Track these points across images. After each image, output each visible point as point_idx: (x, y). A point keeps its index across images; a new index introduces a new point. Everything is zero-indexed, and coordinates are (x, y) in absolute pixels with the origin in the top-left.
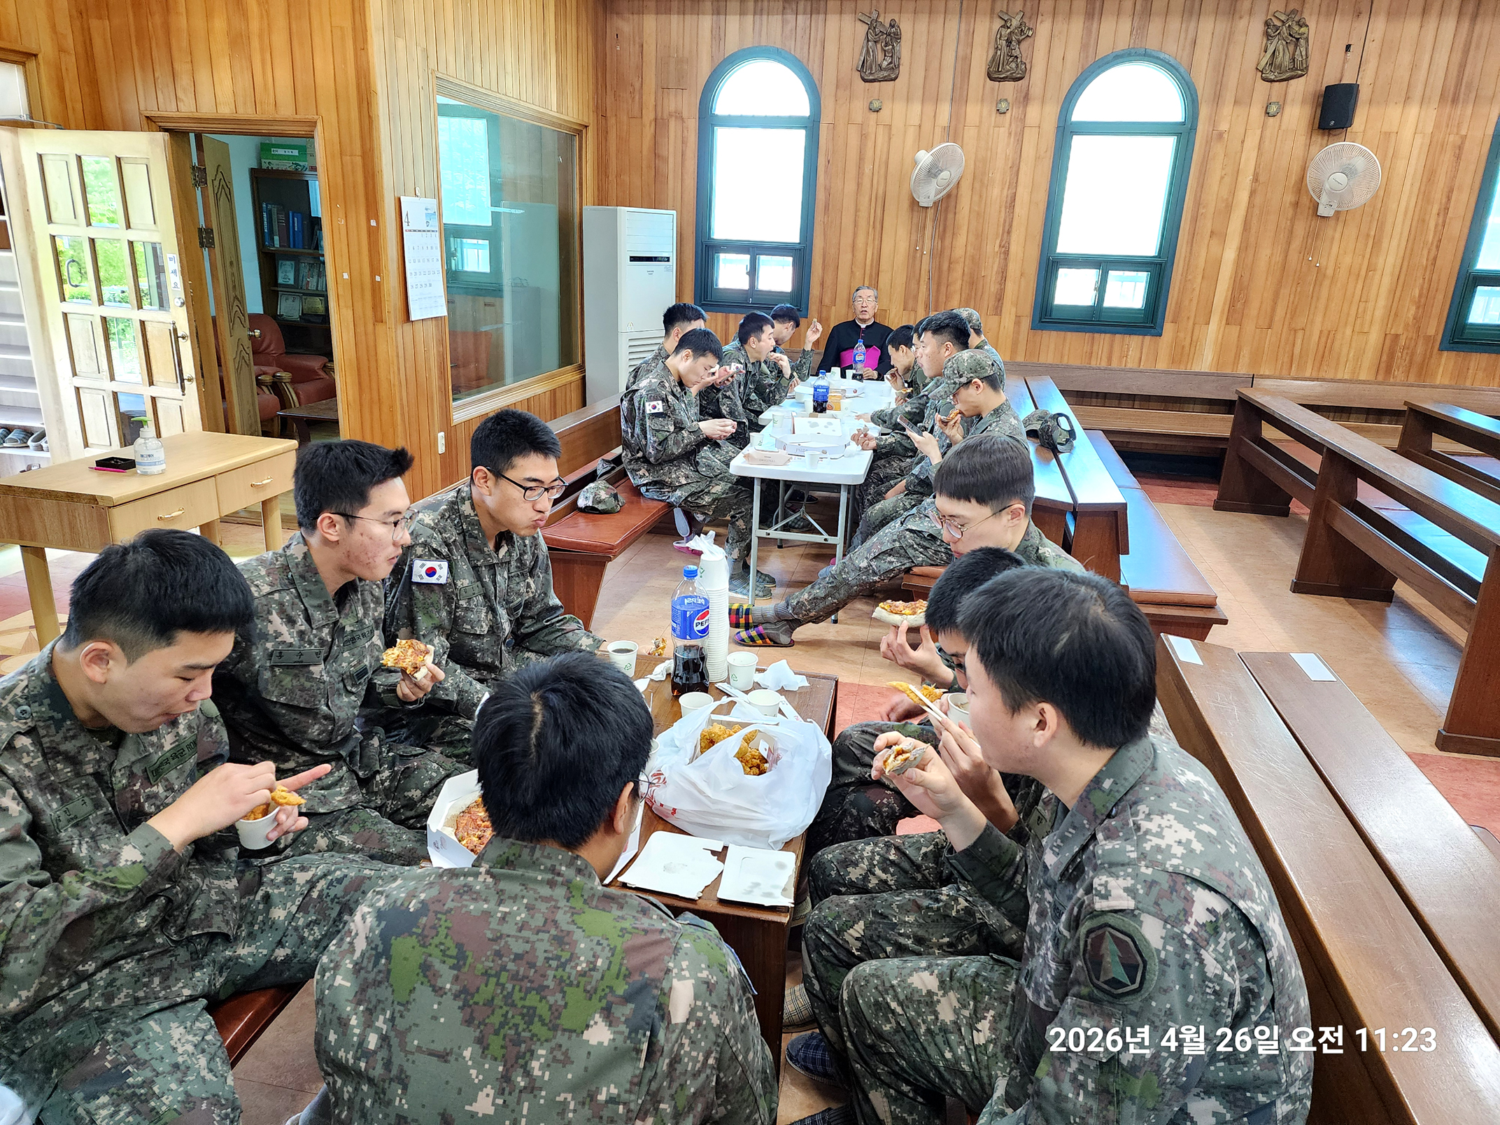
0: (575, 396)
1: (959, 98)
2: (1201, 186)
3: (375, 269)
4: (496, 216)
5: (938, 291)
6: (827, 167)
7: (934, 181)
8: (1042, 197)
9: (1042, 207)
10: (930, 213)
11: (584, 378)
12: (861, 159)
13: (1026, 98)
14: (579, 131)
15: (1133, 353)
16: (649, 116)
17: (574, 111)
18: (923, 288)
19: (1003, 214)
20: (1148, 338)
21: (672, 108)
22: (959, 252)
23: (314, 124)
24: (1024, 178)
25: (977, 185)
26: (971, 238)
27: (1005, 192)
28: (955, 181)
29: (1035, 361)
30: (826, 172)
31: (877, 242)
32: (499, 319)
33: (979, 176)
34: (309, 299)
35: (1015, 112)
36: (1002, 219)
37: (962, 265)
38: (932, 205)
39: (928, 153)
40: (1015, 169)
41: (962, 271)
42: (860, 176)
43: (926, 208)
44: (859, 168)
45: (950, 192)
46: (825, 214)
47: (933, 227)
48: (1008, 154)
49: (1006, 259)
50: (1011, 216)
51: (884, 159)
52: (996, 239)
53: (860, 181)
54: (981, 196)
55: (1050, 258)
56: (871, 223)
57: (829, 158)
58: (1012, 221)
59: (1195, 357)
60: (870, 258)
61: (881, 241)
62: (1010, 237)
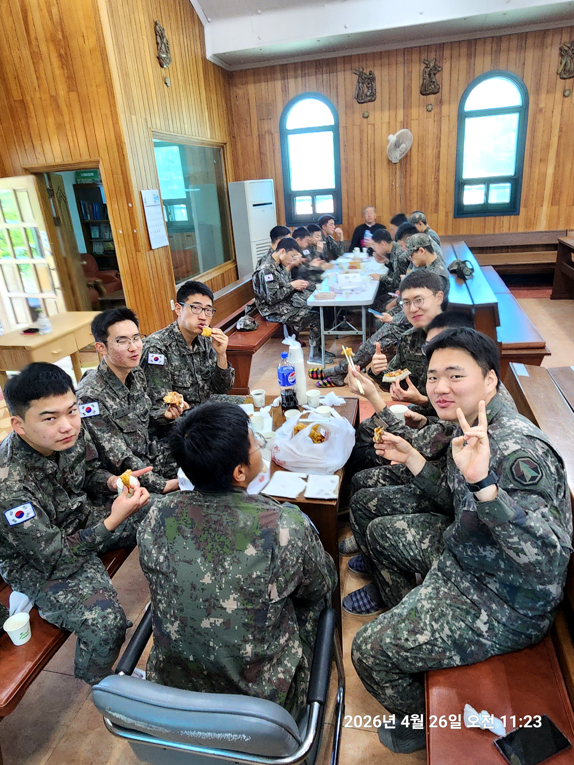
0: (233, 275)
1: (407, 106)
3: (133, 226)
4: (187, 193)
6: (344, 149)
7: (398, 149)
8: (453, 151)
9: (454, 156)
10: (398, 165)
11: (236, 267)
12: (361, 143)
13: (441, 102)
14: (222, 146)
15: (506, 225)
16: (255, 133)
17: (219, 137)
18: (398, 203)
19: (434, 162)
20: (512, 217)
21: (266, 129)
22: (414, 183)
23: (98, 162)
24: (443, 143)
25: (420, 149)
26: (420, 176)
27: (435, 151)
28: (409, 148)
29: (458, 234)
30: (344, 151)
31: (373, 183)
32: (194, 241)
33: (421, 144)
34: (107, 243)
35: (436, 110)
36: (434, 164)
37: (416, 190)
38: (398, 161)
39: (394, 135)
40: (439, 139)
41: (417, 193)
42: (362, 151)
43: (396, 163)
44: (361, 147)
45: (407, 154)
46: (346, 173)
47: (400, 172)
48: (434, 131)
49: (438, 185)
50: (439, 162)
51: (373, 141)
52: (432, 175)
53: (362, 153)
54: (422, 154)
55: (460, 181)
56: (369, 174)
57: (345, 144)
58: (439, 165)
59: (537, 224)
60: (370, 192)
61: (375, 182)
62: (439, 173)
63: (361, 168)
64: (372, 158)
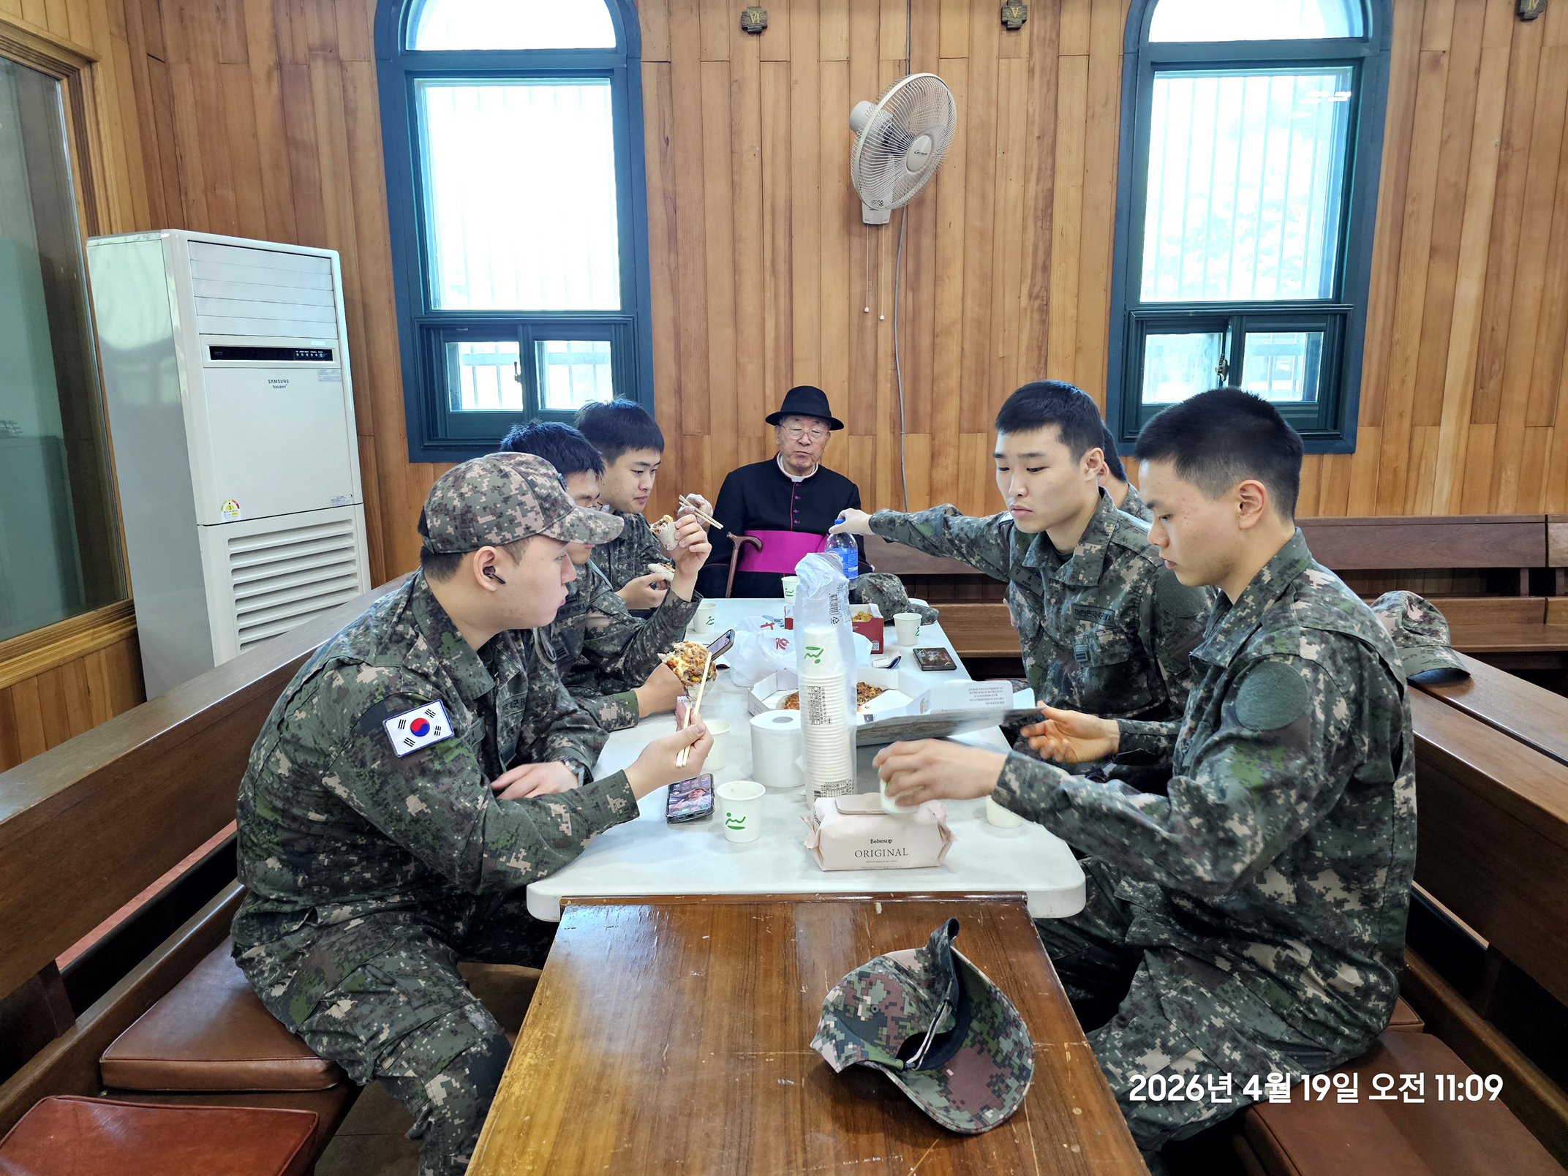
2: (1406, 161)
5: (915, 392)
6: (663, 154)
7: (893, 165)
8: (1104, 193)
9: (1107, 214)
10: (886, 237)
11: (133, 638)
14: (69, 68)
17: (52, 19)
18: (885, 387)
20: (1328, 459)
21: (314, 40)
22: (950, 311)
24: (1068, 160)
25: (975, 177)
26: (973, 283)
27: (1032, 186)
28: (933, 166)
30: (663, 162)
31: (783, 302)
33: (978, 158)
35: (1037, 26)
36: (1030, 245)
37: (957, 337)
38: (885, 217)
39: (877, 104)
40: (1048, 141)
41: (959, 349)
42: (735, 168)
43: (878, 226)
44: (732, 152)
45: (922, 191)
46: (670, 250)
47: (893, 265)
48: (1031, 111)
49: (1045, 322)
50: (1048, 236)
51: (782, 131)
52: (1021, 282)
53: (736, 177)
54: (984, 198)
55: (1130, 314)
56: (768, 264)
57: (667, 132)
58: (1050, 246)
59: (1420, 488)
60: (772, 335)
61: (791, 299)
62: (1049, 276)
63: (735, 239)
64: (781, 201)
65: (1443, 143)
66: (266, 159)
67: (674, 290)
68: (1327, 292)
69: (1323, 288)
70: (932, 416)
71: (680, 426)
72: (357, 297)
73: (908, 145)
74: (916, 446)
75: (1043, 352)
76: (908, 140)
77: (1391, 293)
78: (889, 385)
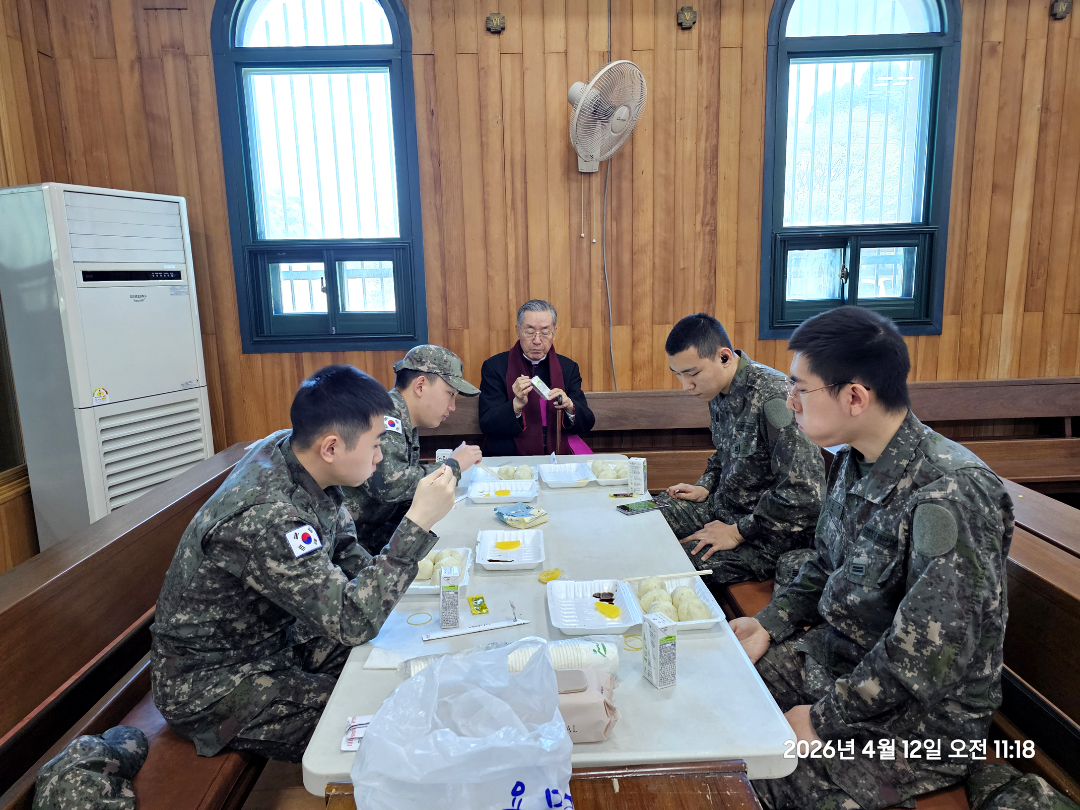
1: (620, 9)
2: (974, 123)
5: (619, 295)
6: (430, 122)
8: (755, 148)
9: (758, 163)
10: (596, 182)
13: (719, 7)
16: (126, 52)
18: (597, 292)
19: (701, 178)
20: (922, 339)
21: (166, 41)
22: (644, 236)
24: (728, 124)
25: (661, 137)
26: (660, 215)
27: (702, 143)
30: (430, 129)
31: (520, 230)
33: (662, 124)
35: (704, 26)
36: (701, 186)
37: (649, 254)
38: (594, 167)
39: (588, 83)
40: (714, 110)
41: (652, 263)
42: (484, 132)
43: (590, 174)
44: (481, 120)
45: (622, 147)
46: (435, 194)
47: (601, 202)
48: (700, 88)
49: (713, 242)
50: (715, 180)
51: (518, 104)
52: (696, 214)
53: (484, 139)
54: (667, 153)
55: (776, 236)
56: (509, 202)
57: (432, 107)
58: (717, 187)
59: (989, 359)
60: (513, 254)
61: (527, 228)
62: (716, 209)
63: (484, 185)
64: (518, 156)
65: (1000, 109)
66: (130, 129)
67: (440, 222)
68: (918, 218)
69: (917, 216)
70: (632, 312)
71: (446, 322)
72: (201, 231)
73: (612, 114)
74: (621, 335)
75: (713, 264)
76: (611, 110)
77: (965, 218)
78: (600, 290)
